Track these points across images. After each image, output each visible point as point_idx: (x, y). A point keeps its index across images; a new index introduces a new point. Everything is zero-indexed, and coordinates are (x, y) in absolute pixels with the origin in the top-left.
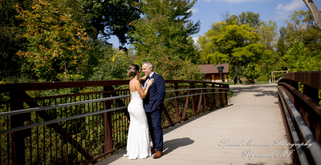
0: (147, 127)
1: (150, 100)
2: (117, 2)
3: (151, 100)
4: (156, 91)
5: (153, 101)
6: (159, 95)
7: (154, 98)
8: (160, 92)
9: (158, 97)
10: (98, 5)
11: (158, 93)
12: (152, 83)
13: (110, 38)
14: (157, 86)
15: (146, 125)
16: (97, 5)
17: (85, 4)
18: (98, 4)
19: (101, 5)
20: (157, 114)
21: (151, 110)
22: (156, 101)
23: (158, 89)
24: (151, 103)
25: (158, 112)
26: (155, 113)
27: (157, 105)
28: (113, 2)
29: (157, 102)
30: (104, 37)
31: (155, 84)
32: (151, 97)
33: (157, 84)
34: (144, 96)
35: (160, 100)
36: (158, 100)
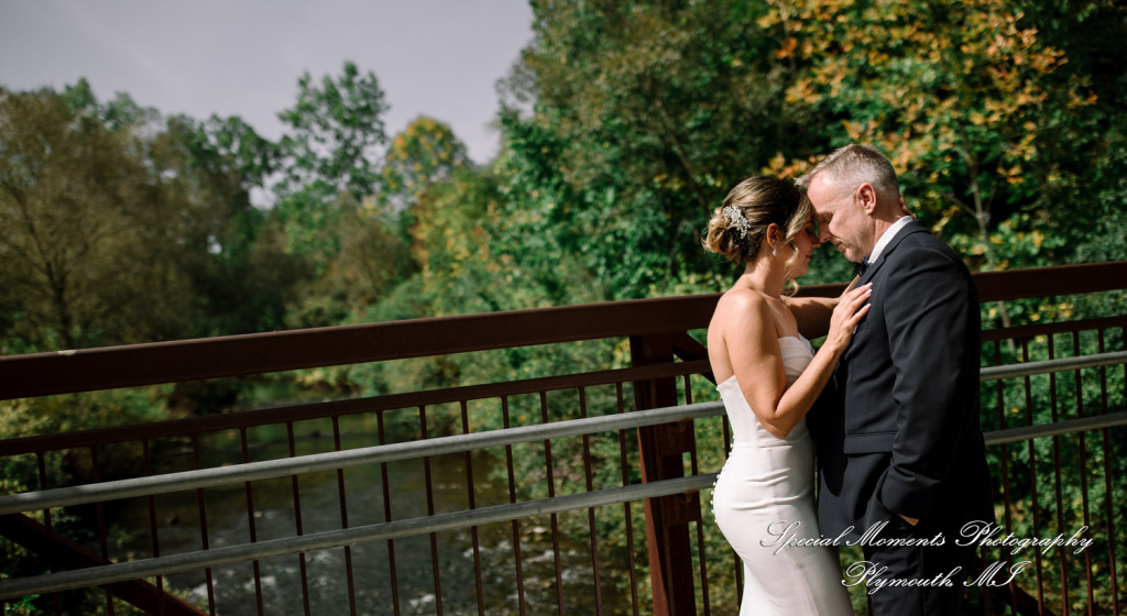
1: (847, 451)
3: (853, 456)
5: (866, 464)
6: (901, 418)
7: (877, 442)
9: (897, 435)
11: (897, 402)
12: (861, 320)
21: (860, 531)
22: (886, 461)
23: (898, 370)
24: (853, 473)
34: (774, 421)
35: (911, 459)
36: (898, 459)
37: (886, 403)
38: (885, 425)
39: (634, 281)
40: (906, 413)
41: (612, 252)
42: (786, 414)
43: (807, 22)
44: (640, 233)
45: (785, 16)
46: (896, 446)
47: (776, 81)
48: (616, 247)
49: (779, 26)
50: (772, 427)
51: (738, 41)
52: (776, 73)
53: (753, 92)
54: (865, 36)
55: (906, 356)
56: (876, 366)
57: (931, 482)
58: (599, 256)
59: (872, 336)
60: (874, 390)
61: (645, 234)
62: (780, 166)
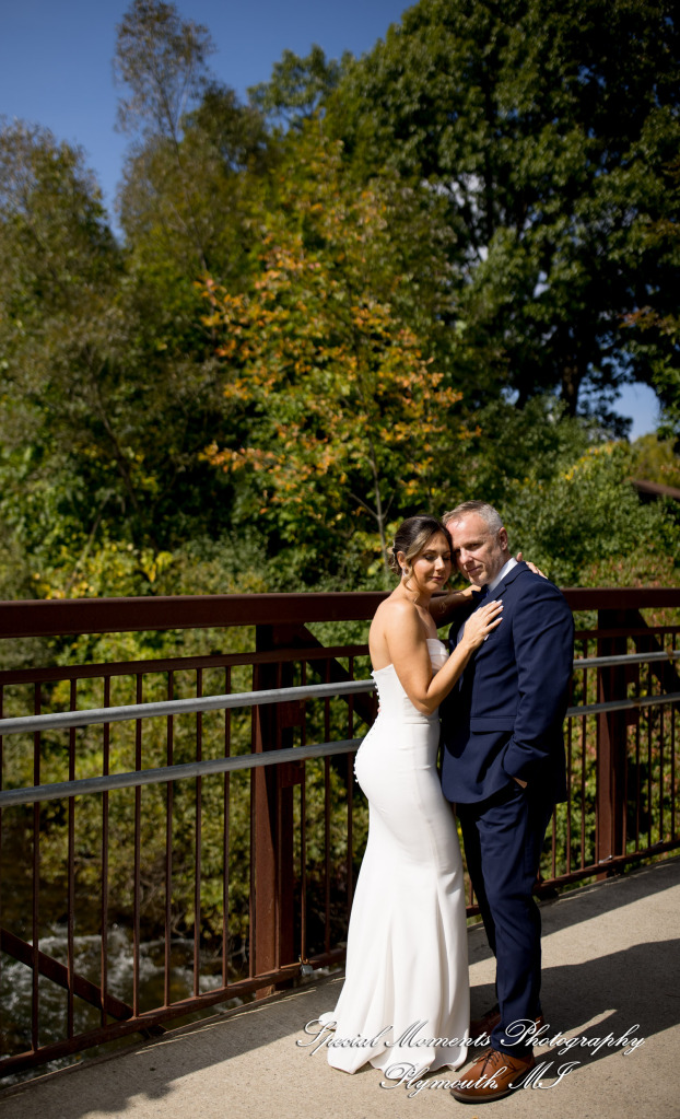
0: (450, 889)
1: (472, 729)
2: (641, 251)
3: (477, 734)
4: (514, 678)
5: (490, 740)
6: (525, 705)
7: (497, 723)
8: (529, 690)
9: (518, 719)
10: (568, 272)
11: (522, 694)
12: (492, 632)
13: (618, 395)
14: (516, 647)
15: (446, 873)
16: (564, 269)
17: (517, 266)
18: (569, 266)
19: (584, 269)
20: (508, 821)
21: (480, 792)
22: (506, 736)
23: (522, 670)
24: (478, 747)
25: (515, 809)
26: (500, 811)
27: (510, 769)
28: (627, 256)
29: (512, 745)
30: (595, 390)
31: (510, 636)
32: (480, 715)
33: (518, 634)
34: (425, 701)
35: (530, 737)
36: (519, 736)
37: (509, 693)
38: (506, 710)
39: (48, 541)
40: (530, 702)
41: (31, 511)
42: (435, 697)
43: (246, 327)
44: (61, 497)
45: (227, 320)
46: (517, 727)
47: (210, 373)
48: (35, 508)
49: (223, 328)
50: (423, 706)
51: (166, 327)
52: (210, 365)
53: (189, 379)
54: (295, 348)
55: (530, 660)
56: (502, 666)
57: (543, 754)
58: (19, 515)
59: (500, 643)
60: (499, 684)
61: (65, 498)
62: (213, 453)
